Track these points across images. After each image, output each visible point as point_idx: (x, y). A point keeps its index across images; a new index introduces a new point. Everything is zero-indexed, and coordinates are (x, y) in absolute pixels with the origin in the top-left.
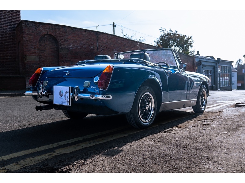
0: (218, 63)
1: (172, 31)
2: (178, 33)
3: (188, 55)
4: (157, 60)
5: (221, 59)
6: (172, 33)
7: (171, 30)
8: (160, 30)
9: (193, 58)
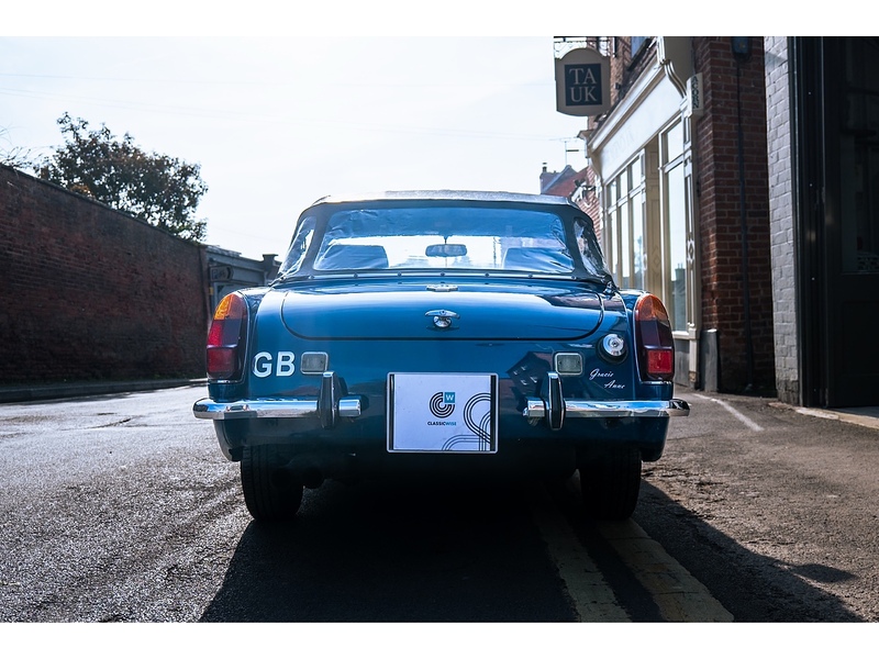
0: (266, 273)
1: (112, 133)
2: (134, 144)
3: (179, 239)
4: (81, 252)
5: (276, 259)
6: (112, 141)
7: (107, 131)
8: (62, 125)
9: (199, 252)
